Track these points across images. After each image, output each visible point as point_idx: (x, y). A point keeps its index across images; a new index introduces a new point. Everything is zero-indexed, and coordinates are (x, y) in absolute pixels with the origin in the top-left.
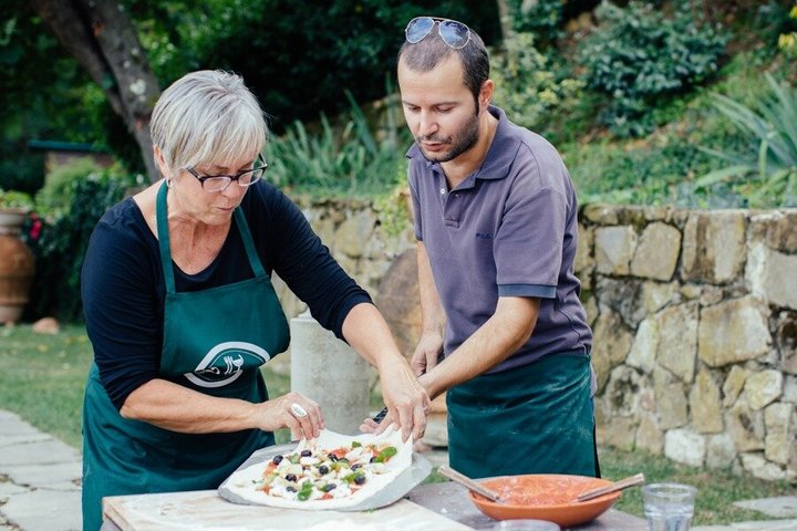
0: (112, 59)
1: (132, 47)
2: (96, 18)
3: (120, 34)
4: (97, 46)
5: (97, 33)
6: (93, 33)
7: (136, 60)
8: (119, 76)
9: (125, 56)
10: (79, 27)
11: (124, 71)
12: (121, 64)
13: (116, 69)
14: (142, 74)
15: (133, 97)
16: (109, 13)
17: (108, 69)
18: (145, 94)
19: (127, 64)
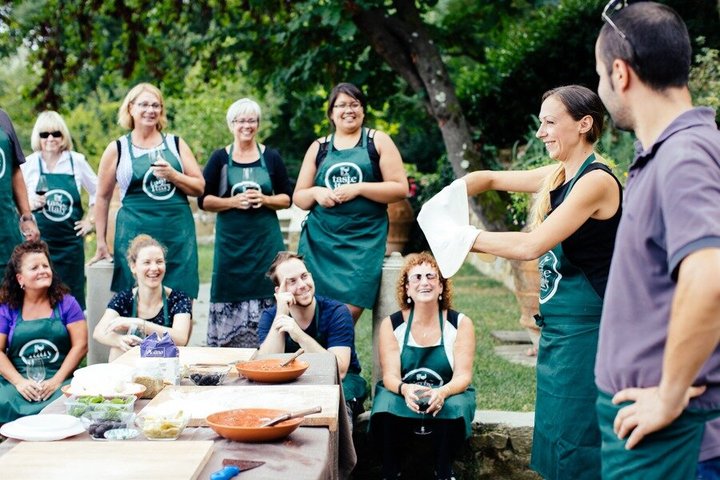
0: (424, 77)
1: (437, 69)
2: (414, 50)
3: (429, 61)
4: (414, 70)
5: (414, 60)
6: (411, 60)
7: (439, 78)
8: (429, 90)
9: (432, 76)
10: (403, 57)
11: (432, 86)
12: (429, 81)
13: (427, 85)
14: (443, 88)
15: (438, 104)
16: (422, 47)
17: (422, 85)
18: (445, 102)
19: (433, 82)
